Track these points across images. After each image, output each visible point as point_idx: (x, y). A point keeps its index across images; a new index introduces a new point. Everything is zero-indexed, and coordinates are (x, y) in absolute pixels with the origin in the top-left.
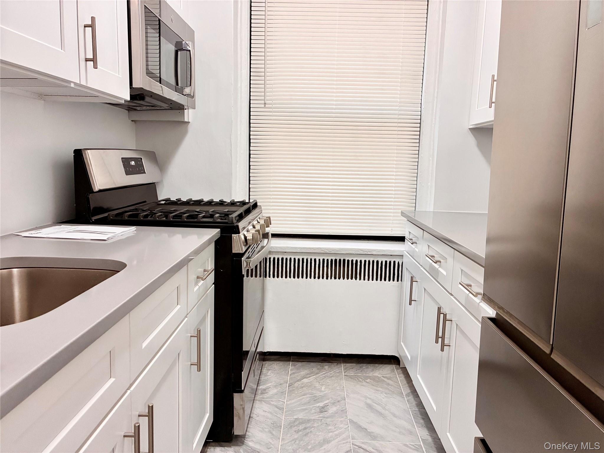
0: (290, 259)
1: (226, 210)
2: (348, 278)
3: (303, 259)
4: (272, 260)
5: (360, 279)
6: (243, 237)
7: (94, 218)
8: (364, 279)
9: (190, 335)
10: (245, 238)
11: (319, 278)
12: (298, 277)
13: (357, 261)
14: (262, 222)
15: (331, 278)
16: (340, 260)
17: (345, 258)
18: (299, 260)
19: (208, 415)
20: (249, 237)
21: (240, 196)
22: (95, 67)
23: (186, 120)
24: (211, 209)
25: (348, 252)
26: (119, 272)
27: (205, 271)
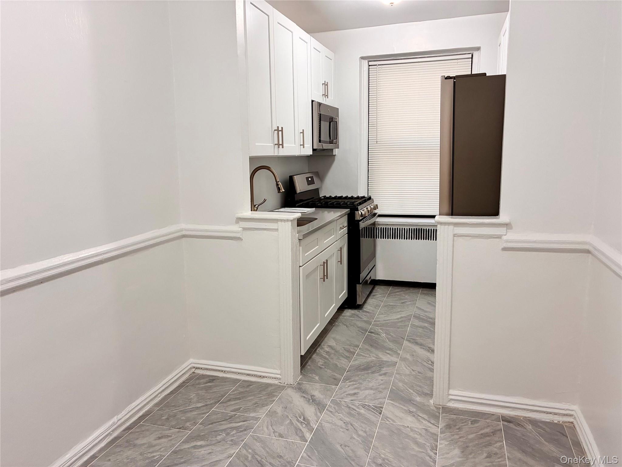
0: (390, 228)
1: (353, 201)
2: (424, 239)
3: (397, 228)
4: (380, 229)
5: (431, 240)
6: (360, 213)
7: (297, 205)
8: (433, 240)
9: (337, 250)
10: (361, 213)
11: (407, 239)
12: (395, 239)
13: (429, 229)
14: (372, 207)
15: (414, 239)
16: (419, 229)
17: (422, 228)
18: (395, 229)
19: (345, 291)
20: (363, 213)
21: (362, 193)
22: (304, 147)
23: (334, 154)
24: (346, 201)
25: (423, 224)
26: (312, 221)
27: (343, 226)
